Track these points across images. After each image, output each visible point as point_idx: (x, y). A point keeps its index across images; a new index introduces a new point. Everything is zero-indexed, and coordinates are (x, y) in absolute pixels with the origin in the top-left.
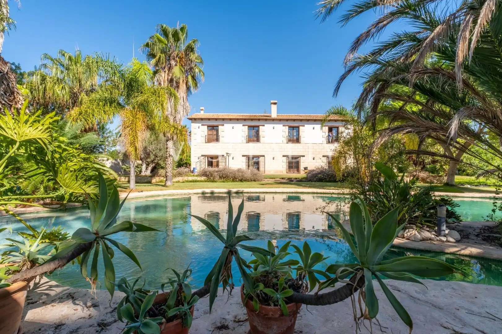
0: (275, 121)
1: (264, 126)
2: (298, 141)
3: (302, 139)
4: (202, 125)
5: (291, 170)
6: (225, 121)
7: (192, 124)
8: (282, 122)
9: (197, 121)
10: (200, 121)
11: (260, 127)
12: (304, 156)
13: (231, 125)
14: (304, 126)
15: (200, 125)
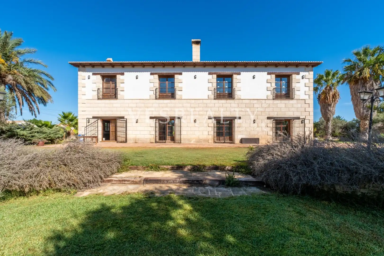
0: (197, 68)
1: (181, 74)
2: (230, 95)
3: (237, 94)
4: (94, 74)
5: (221, 138)
6: (126, 68)
7: (80, 73)
8: (207, 68)
9: (87, 68)
10: (90, 68)
11: (176, 76)
12: (240, 118)
13: (134, 74)
14: (239, 74)
15: (90, 74)
